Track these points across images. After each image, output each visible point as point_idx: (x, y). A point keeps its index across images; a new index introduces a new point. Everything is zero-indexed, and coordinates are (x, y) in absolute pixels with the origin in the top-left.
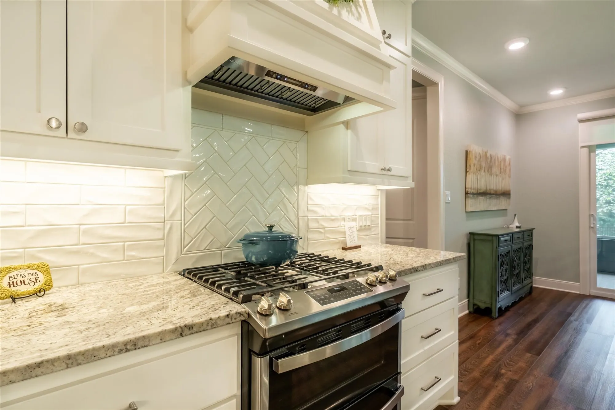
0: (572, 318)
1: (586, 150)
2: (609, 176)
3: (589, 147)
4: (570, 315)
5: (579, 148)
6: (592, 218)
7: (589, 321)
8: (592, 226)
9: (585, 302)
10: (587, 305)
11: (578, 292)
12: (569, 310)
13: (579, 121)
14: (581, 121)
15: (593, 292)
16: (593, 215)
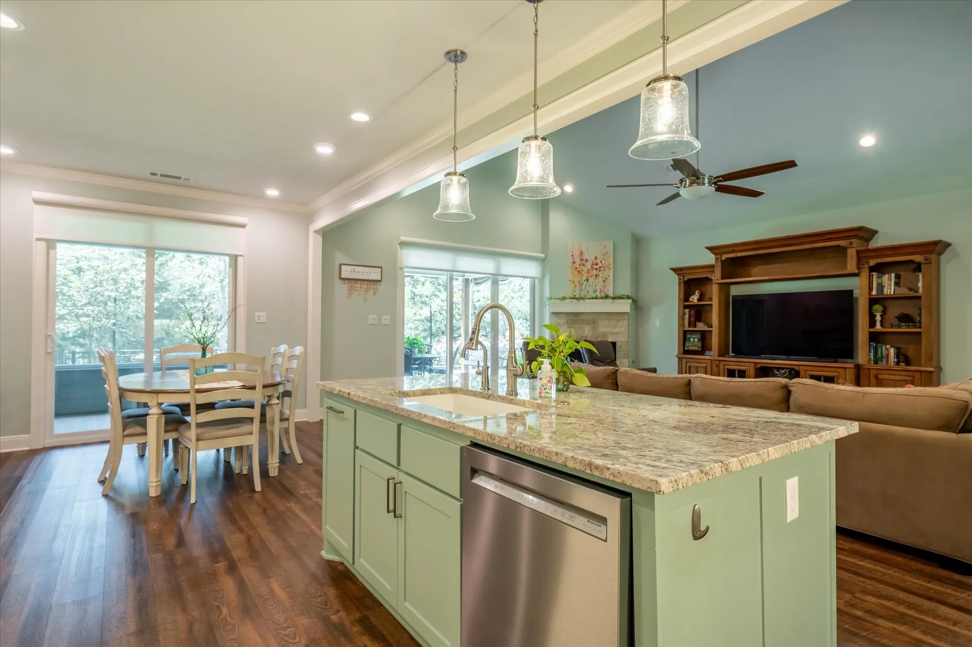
0: (23, 482)
1: (43, 244)
2: (63, 280)
3: (47, 240)
4: (19, 479)
5: (34, 240)
6: (49, 341)
7: (48, 478)
8: (49, 351)
9: (38, 459)
10: (42, 460)
11: (27, 448)
12: (17, 473)
13: (34, 202)
14: (38, 202)
15: (49, 443)
16: (50, 335)
